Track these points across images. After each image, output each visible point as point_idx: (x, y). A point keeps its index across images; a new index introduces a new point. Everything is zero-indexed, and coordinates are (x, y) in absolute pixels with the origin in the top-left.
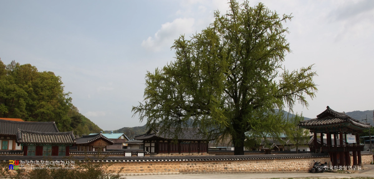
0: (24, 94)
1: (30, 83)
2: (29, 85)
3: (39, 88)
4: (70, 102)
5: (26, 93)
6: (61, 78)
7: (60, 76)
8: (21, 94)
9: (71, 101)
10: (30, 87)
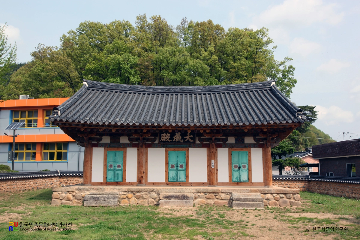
0: (202, 68)
1: (211, 48)
2: (210, 51)
3: (228, 56)
4: (290, 76)
5: (205, 66)
6: (268, 30)
7: (267, 28)
8: (197, 67)
9: (292, 75)
10: (212, 54)
